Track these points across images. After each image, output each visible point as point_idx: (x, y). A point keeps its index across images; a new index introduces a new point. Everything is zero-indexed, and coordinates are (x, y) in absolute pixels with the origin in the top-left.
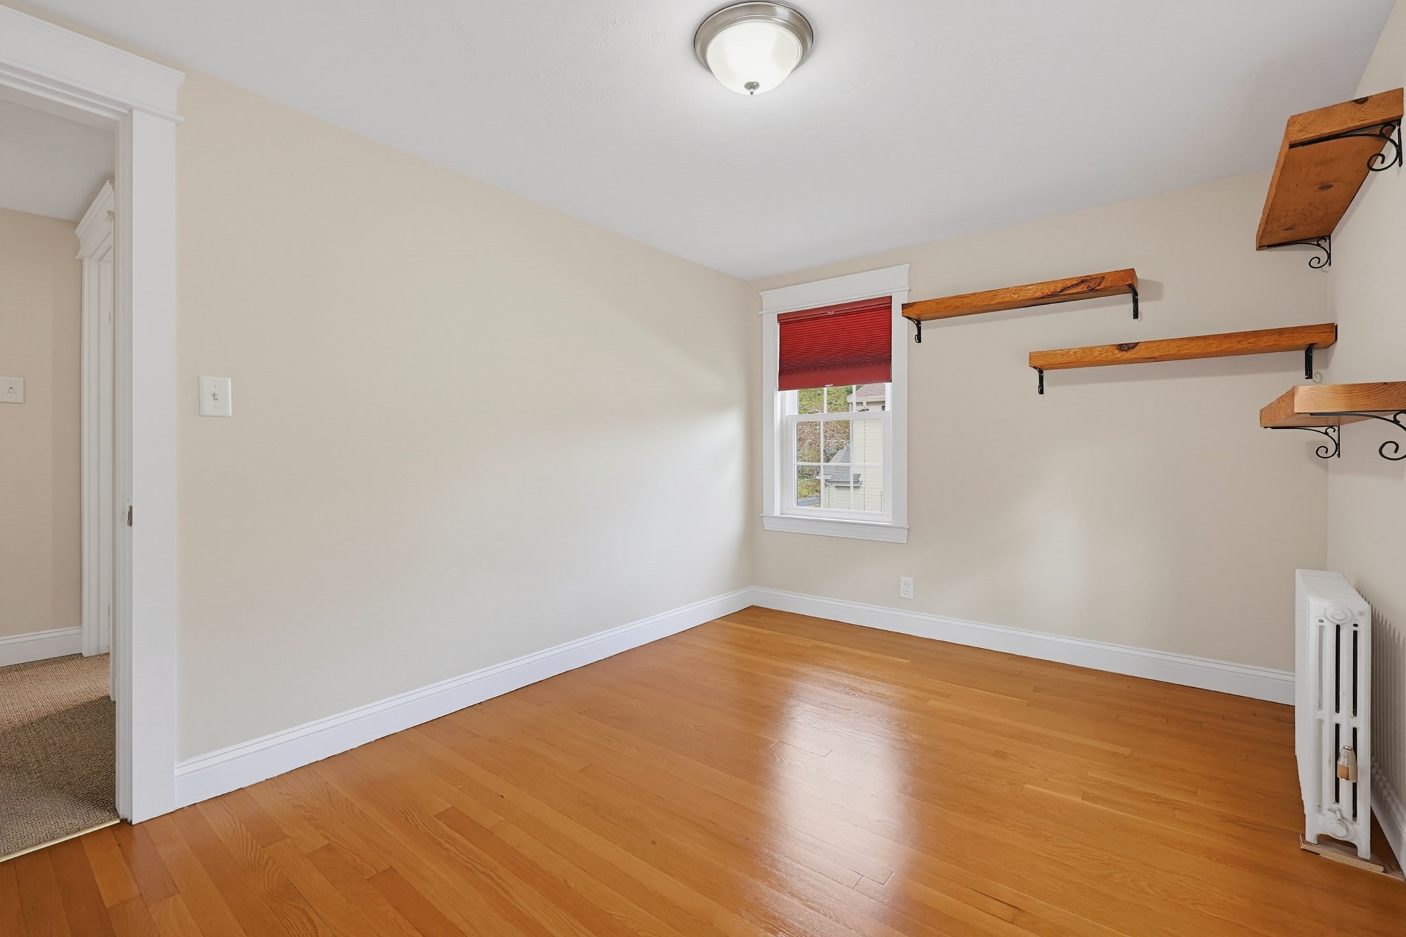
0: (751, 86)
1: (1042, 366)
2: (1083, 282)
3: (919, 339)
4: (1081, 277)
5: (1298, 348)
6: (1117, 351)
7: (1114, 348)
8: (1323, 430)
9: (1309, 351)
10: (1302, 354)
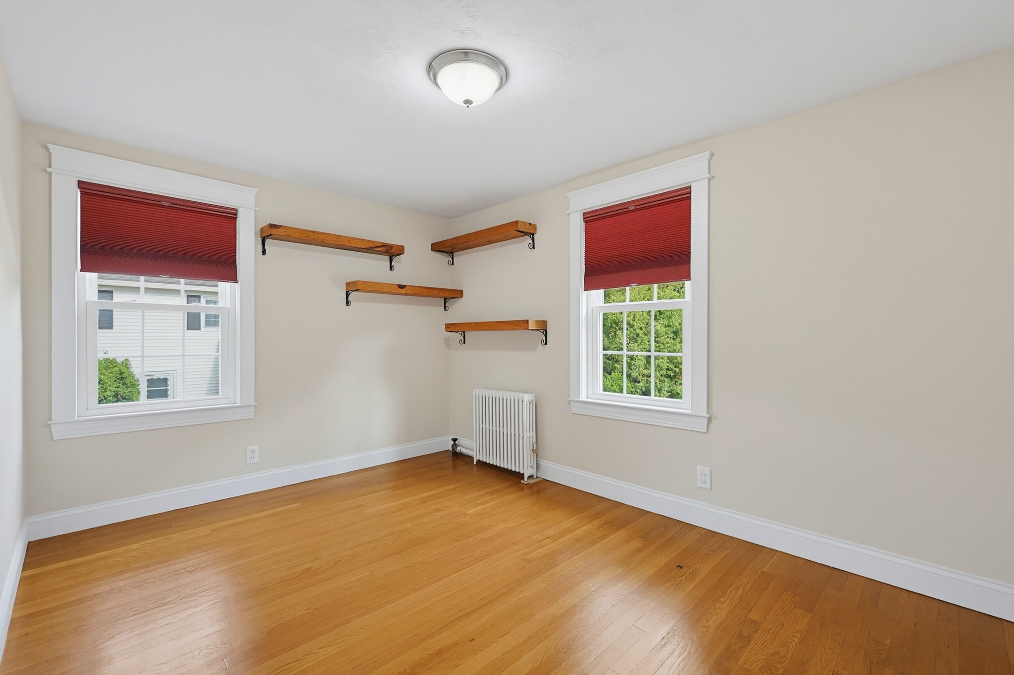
0: (468, 102)
1: (352, 288)
2: (384, 246)
3: (264, 252)
4: (383, 243)
5: (441, 298)
6: (398, 288)
7: (395, 286)
8: (461, 333)
9: (445, 299)
10: (443, 299)
